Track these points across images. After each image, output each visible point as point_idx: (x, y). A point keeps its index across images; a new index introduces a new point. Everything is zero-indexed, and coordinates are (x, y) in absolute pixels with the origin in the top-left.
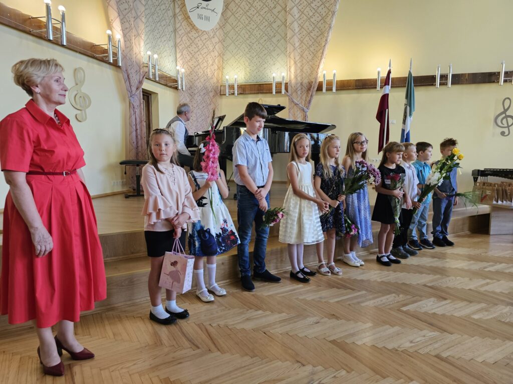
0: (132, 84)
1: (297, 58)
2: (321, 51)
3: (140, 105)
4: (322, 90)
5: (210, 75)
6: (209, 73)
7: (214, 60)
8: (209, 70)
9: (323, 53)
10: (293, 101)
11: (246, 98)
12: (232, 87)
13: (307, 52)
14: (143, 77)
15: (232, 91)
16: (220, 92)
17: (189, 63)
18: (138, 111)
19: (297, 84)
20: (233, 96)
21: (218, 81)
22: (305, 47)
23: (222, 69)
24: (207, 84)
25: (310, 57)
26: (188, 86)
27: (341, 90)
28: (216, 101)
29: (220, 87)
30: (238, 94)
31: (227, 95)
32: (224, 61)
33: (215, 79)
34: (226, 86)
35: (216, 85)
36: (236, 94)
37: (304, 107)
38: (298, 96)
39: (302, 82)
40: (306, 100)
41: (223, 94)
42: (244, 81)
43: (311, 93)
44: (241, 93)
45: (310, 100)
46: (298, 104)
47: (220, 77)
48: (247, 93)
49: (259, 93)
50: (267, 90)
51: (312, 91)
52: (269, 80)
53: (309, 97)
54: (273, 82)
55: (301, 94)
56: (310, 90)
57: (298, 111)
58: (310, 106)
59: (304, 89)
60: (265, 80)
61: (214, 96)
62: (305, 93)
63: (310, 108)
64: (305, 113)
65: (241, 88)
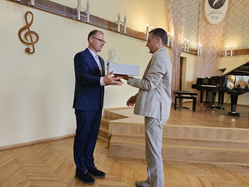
0: (176, 55)
3: (178, 64)
5: (215, 46)
7: (219, 38)
8: (215, 44)
11: (237, 57)
12: (229, 52)
14: (181, 51)
15: (228, 54)
16: (221, 55)
17: (204, 42)
18: (177, 67)
20: (229, 56)
21: (220, 49)
23: (223, 43)
24: (214, 51)
26: (203, 53)
28: (218, 60)
29: (221, 52)
30: (232, 55)
31: (226, 56)
32: (225, 38)
33: (219, 48)
34: (225, 51)
35: (219, 51)
36: (231, 55)
41: (223, 55)
42: (237, 48)
44: (234, 54)
47: (221, 47)
48: (239, 54)
49: (247, 54)
61: (217, 57)
65: (235, 52)
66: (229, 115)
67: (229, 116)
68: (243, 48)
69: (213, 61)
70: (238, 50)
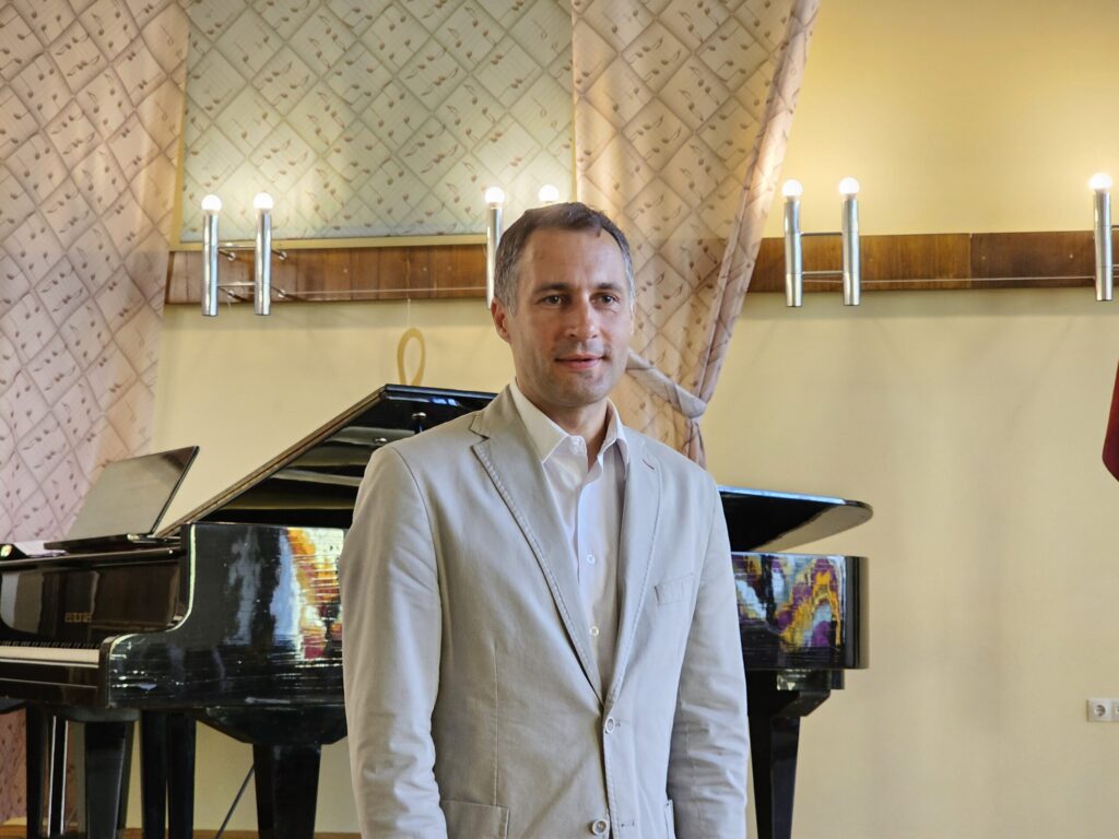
1: (632, 106)
2: (769, 71)
4: (781, 289)
6: (101, 179)
7: (136, 106)
8: (99, 162)
9: (777, 84)
12: (239, 259)
13: (685, 77)
15: (239, 285)
16: (165, 286)
20: (243, 313)
21: (155, 226)
22: (672, 45)
23: (183, 158)
24: (88, 242)
25: (706, 107)
27: (892, 289)
28: (142, 343)
29: (166, 258)
30: (273, 302)
31: (211, 303)
32: (194, 112)
33: (139, 213)
34: (200, 253)
35: (143, 248)
36: (264, 298)
37: (679, 383)
38: (644, 319)
39: (666, 241)
40: (689, 345)
41: (184, 298)
42: (314, 228)
43: (715, 302)
44: (293, 293)
45: (716, 344)
46: (641, 368)
47: (165, 204)
48: (332, 295)
49: (406, 299)
50: (453, 282)
51: (725, 294)
52: (463, 224)
53: (704, 328)
54: (489, 235)
55: (659, 307)
56: (711, 287)
57: (643, 406)
58: (713, 379)
59: (674, 279)
60: (444, 221)
61: (126, 311)
62: (682, 303)
63: (715, 392)
64: (686, 425)
65: (298, 270)
68: (364, 234)
69: (91, 356)
70: (325, 256)
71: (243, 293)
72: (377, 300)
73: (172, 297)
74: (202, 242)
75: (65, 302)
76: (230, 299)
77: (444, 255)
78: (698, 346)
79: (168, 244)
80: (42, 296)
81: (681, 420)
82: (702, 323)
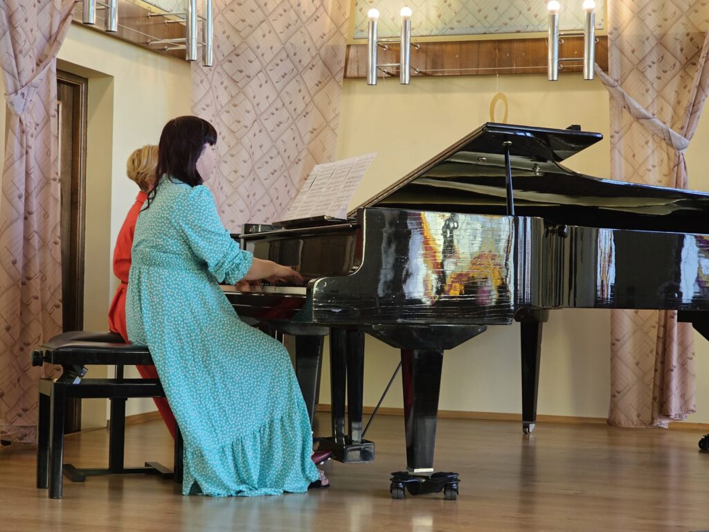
3: (47, 121)
10: (627, 107)
11: (442, 91)
12: (390, 49)
15: (390, 66)
16: (344, 67)
18: (35, 144)
19: (642, 40)
20: (392, 84)
21: (338, 28)
24: (297, 39)
26: (226, 49)
28: (330, 103)
29: (344, 49)
30: (411, 77)
31: (373, 79)
33: (329, 19)
34: (366, 46)
35: (331, 43)
36: (406, 76)
37: (671, 128)
38: (649, 86)
39: (665, 34)
40: (679, 102)
41: (355, 74)
42: (437, 29)
43: (697, 73)
44: (424, 70)
45: (697, 102)
46: (648, 118)
47: (344, 15)
48: (449, 72)
49: (496, 74)
50: (526, 63)
51: (703, 69)
52: (533, 25)
53: (689, 92)
54: (550, 32)
55: (659, 78)
56: (694, 64)
57: (647, 143)
58: (694, 125)
59: (670, 59)
60: (520, 23)
61: (320, 82)
62: (675, 76)
63: (695, 133)
64: (675, 154)
65: (427, 56)
66: (395, 492)
67: (398, 498)
68: (469, 32)
69: (299, 111)
70: (444, 46)
71: (393, 71)
72: (477, 75)
73: (348, 74)
74: (367, 38)
75: (283, 77)
76: (384, 75)
77: (521, 45)
78: (685, 103)
79: (346, 40)
80: (270, 73)
81: (672, 151)
82: (688, 88)
